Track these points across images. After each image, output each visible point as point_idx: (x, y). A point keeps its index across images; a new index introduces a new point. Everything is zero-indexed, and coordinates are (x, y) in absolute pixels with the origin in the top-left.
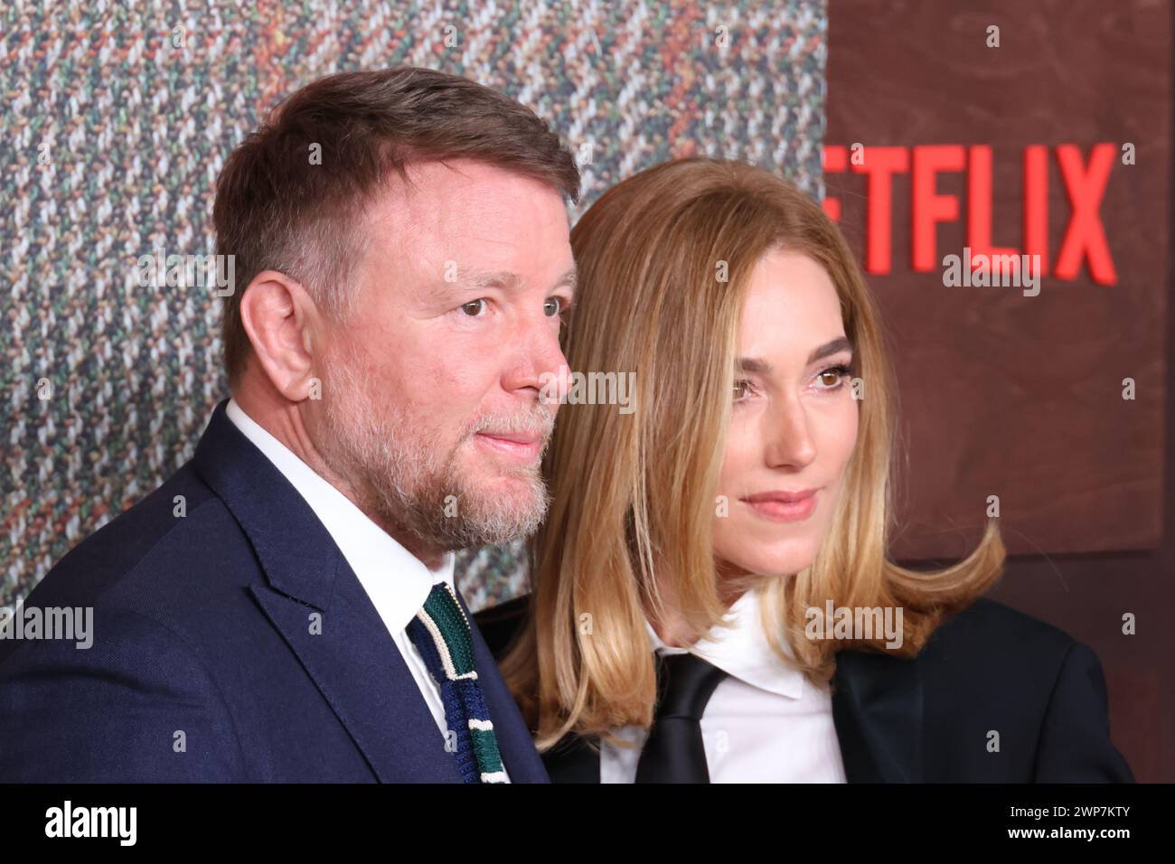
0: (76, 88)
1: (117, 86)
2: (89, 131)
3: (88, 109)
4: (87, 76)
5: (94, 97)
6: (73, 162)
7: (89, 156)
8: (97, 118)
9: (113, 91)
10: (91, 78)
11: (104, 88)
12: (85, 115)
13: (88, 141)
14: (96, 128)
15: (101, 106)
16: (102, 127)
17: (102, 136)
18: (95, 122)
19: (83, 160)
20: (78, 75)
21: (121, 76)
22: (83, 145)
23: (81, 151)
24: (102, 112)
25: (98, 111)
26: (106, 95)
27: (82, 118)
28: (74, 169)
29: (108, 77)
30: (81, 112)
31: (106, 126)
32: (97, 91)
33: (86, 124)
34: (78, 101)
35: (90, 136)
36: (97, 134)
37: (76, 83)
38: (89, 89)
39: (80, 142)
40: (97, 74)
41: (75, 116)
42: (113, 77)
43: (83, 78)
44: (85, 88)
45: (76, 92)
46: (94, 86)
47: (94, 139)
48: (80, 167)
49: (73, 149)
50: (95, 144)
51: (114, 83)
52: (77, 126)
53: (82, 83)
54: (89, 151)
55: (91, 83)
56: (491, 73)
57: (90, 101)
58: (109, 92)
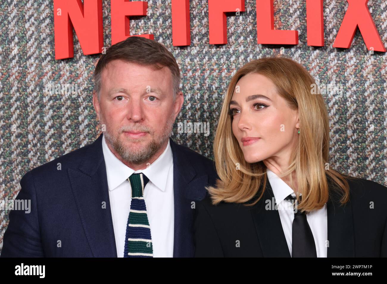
0: (214, 83)
1: (228, 82)
2: (219, 94)
3: (218, 89)
4: (218, 80)
5: (220, 85)
6: (214, 102)
7: (219, 101)
8: (221, 91)
9: (226, 83)
10: (219, 80)
11: (224, 83)
12: (218, 90)
13: (218, 97)
14: (221, 93)
15: (223, 87)
16: (223, 93)
17: (223, 95)
18: (221, 92)
19: (217, 102)
20: (215, 80)
21: (229, 80)
22: (217, 98)
23: (216, 99)
24: (223, 89)
25: (222, 89)
26: (224, 85)
27: (216, 91)
28: (214, 104)
29: (225, 80)
30: (216, 89)
31: (224, 93)
32: (221, 84)
33: (218, 92)
34: (215, 87)
35: (219, 95)
36: (222, 95)
37: (214, 82)
38: (219, 83)
39: (216, 97)
40: (221, 79)
41: (214, 90)
42: (226, 80)
43: (217, 80)
44: (217, 83)
45: (214, 84)
46: (220, 83)
47: (221, 96)
48: (216, 104)
49: (214, 99)
50: (221, 98)
51: (227, 81)
52: (215, 93)
53: (216, 82)
54: (219, 99)
55: (219, 82)
56: (355, 78)
57: (219, 86)
58: (225, 84)
